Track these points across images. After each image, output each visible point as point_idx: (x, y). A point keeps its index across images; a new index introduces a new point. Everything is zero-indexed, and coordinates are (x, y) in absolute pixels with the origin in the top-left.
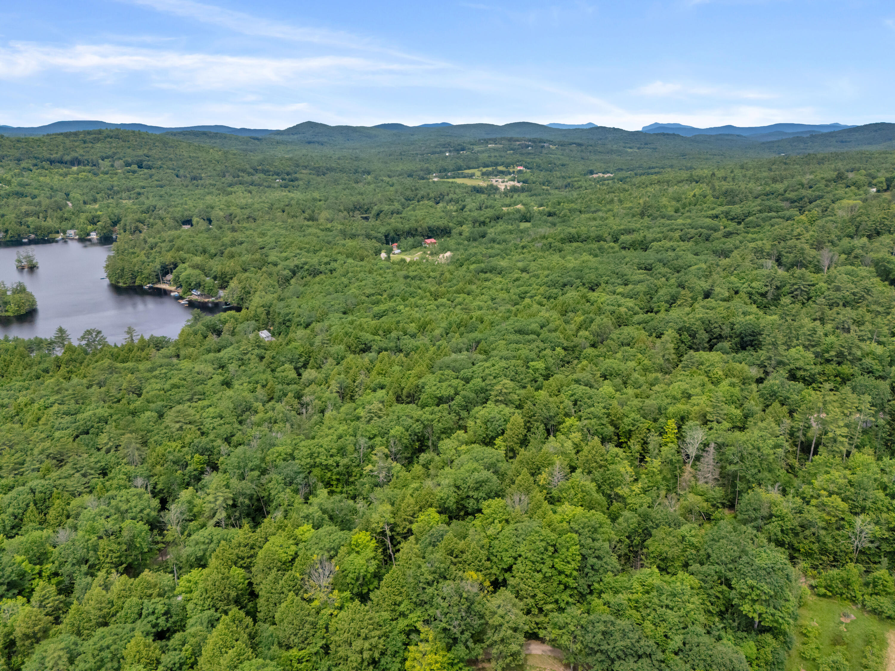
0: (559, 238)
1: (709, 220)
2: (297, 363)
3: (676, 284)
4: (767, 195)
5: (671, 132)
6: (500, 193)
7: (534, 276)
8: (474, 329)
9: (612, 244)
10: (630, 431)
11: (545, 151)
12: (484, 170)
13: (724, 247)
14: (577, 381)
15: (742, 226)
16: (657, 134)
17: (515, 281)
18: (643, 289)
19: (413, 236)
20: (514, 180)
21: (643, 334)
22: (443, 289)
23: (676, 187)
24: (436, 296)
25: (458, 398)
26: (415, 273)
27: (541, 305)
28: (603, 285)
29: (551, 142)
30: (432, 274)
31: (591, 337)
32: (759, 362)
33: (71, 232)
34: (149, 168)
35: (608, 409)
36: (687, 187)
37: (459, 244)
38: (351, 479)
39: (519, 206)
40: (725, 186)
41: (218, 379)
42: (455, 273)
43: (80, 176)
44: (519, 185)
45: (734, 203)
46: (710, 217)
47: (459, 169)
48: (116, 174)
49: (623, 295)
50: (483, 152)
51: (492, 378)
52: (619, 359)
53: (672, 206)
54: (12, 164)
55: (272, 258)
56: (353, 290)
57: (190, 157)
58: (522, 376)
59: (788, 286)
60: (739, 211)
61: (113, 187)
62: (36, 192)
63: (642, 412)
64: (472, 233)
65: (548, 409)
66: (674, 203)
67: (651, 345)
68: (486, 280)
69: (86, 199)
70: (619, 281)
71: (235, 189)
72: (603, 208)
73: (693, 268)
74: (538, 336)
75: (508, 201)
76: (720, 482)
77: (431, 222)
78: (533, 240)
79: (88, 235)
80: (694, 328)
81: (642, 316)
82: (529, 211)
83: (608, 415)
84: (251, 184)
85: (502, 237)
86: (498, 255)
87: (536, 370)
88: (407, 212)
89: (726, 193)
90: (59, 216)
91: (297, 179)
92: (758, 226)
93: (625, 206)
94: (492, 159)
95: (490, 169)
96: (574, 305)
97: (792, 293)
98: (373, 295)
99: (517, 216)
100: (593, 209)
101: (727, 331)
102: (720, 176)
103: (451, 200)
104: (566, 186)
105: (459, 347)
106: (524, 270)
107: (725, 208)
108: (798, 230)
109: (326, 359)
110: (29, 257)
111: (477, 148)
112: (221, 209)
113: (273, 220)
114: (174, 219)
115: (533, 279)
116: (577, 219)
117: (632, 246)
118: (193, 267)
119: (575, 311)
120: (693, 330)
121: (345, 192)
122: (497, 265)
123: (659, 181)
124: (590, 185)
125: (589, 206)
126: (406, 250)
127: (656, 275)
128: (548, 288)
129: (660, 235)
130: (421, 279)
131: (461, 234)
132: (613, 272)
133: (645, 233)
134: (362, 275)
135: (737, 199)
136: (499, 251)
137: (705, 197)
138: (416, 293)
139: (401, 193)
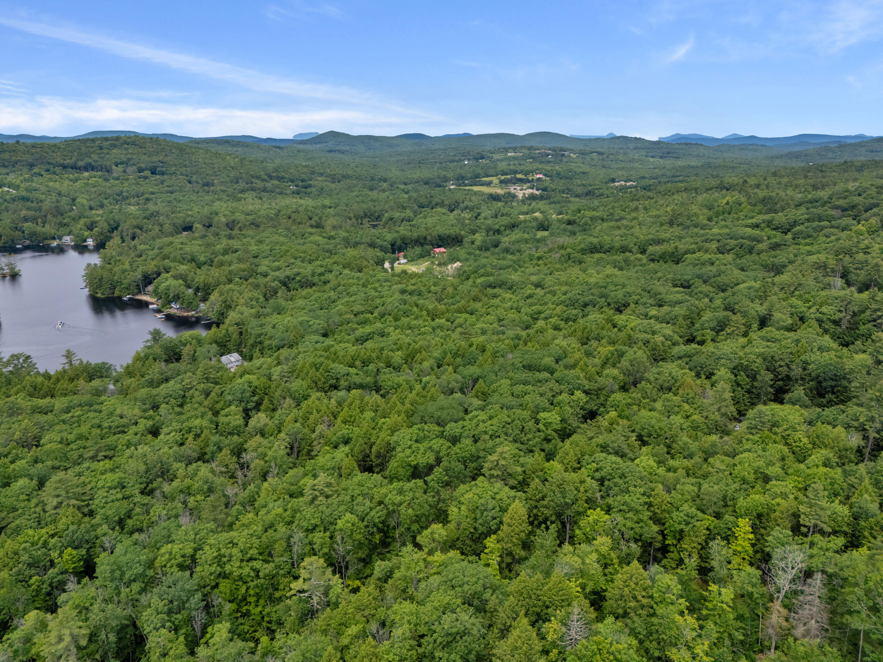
0: (579, 248)
1: (749, 230)
2: (248, 402)
3: (723, 306)
4: (810, 202)
5: (694, 142)
6: (518, 201)
7: (550, 292)
8: (472, 362)
9: (639, 256)
10: (682, 531)
11: (565, 160)
12: (503, 178)
13: (774, 260)
14: (604, 448)
15: (789, 236)
16: (680, 144)
17: (527, 298)
18: (682, 312)
19: (422, 245)
20: (532, 188)
21: (689, 377)
22: (441, 307)
23: (705, 195)
24: (433, 315)
25: (438, 471)
26: (413, 288)
27: (557, 328)
28: (632, 306)
29: (572, 151)
30: (433, 288)
31: (621, 377)
32: (856, 424)
33: (67, 239)
34: (163, 174)
35: (649, 497)
36: (717, 194)
37: (469, 254)
38: (277, 595)
39: (537, 214)
40: (761, 194)
41: (144, 424)
42: (459, 288)
43: (90, 182)
44: (538, 193)
45: (776, 212)
46: (750, 227)
47: (478, 176)
48: (127, 180)
49: (657, 319)
50: (502, 160)
51: (487, 437)
52: (660, 412)
53: (703, 215)
54: (25, 170)
55: (262, 269)
56: (340, 307)
57: (205, 163)
58: (529, 436)
59: (868, 313)
60: (784, 219)
61: (122, 192)
62: (43, 197)
63: (698, 502)
64: (484, 241)
65: (563, 493)
66: (705, 211)
67: (699, 390)
68: (495, 296)
69: (93, 204)
70: (651, 301)
71: (246, 195)
72: (627, 216)
73: (742, 286)
74: (552, 373)
75: (525, 208)
76: (829, 635)
77: (442, 230)
78: (550, 251)
79: (85, 241)
80: (754, 367)
81: (683, 348)
82: (547, 220)
83: (650, 505)
84: (263, 191)
85: (517, 246)
86: (510, 267)
87: (547, 425)
88: (418, 220)
89: (764, 201)
90: (58, 221)
91: (310, 186)
92: (809, 237)
93: (651, 214)
94: (512, 167)
95: (509, 177)
96: (599, 331)
97: (875, 320)
98: (362, 313)
99: (534, 224)
100: (617, 217)
101: (797, 371)
102: (752, 183)
103: (466, 208)
104: (587, 194)
105: (450, 386)
106: (538, 285)
107: (766, 217)
108: (866, 242)
109: (284, 398)
110: (12, 264)
111: (496, 157)
112: (225, 216)
113: (275, 227)
114: (174, 225)
115: (549, 296)
116: (599, 228)
117: (663, 258)
118: (175, 277)
119: (598, 339)
120: (752, 370)
121: (357, 199)
122: (508, 279)
123: (686, 189)
124: (612, 193)
125: (612, 214)
126: (412, 260)
127: (696, 294)
128: (565, 308)
129: (693, 246)
130: (420, 295)
131: (473, 243)
132: (644, 290)
133: (676, 244)
134: (354, 288)
135: (778, 206)
136: (511, 263)
137: (740, 205)
138: (411, 311)
139: (415, 200)
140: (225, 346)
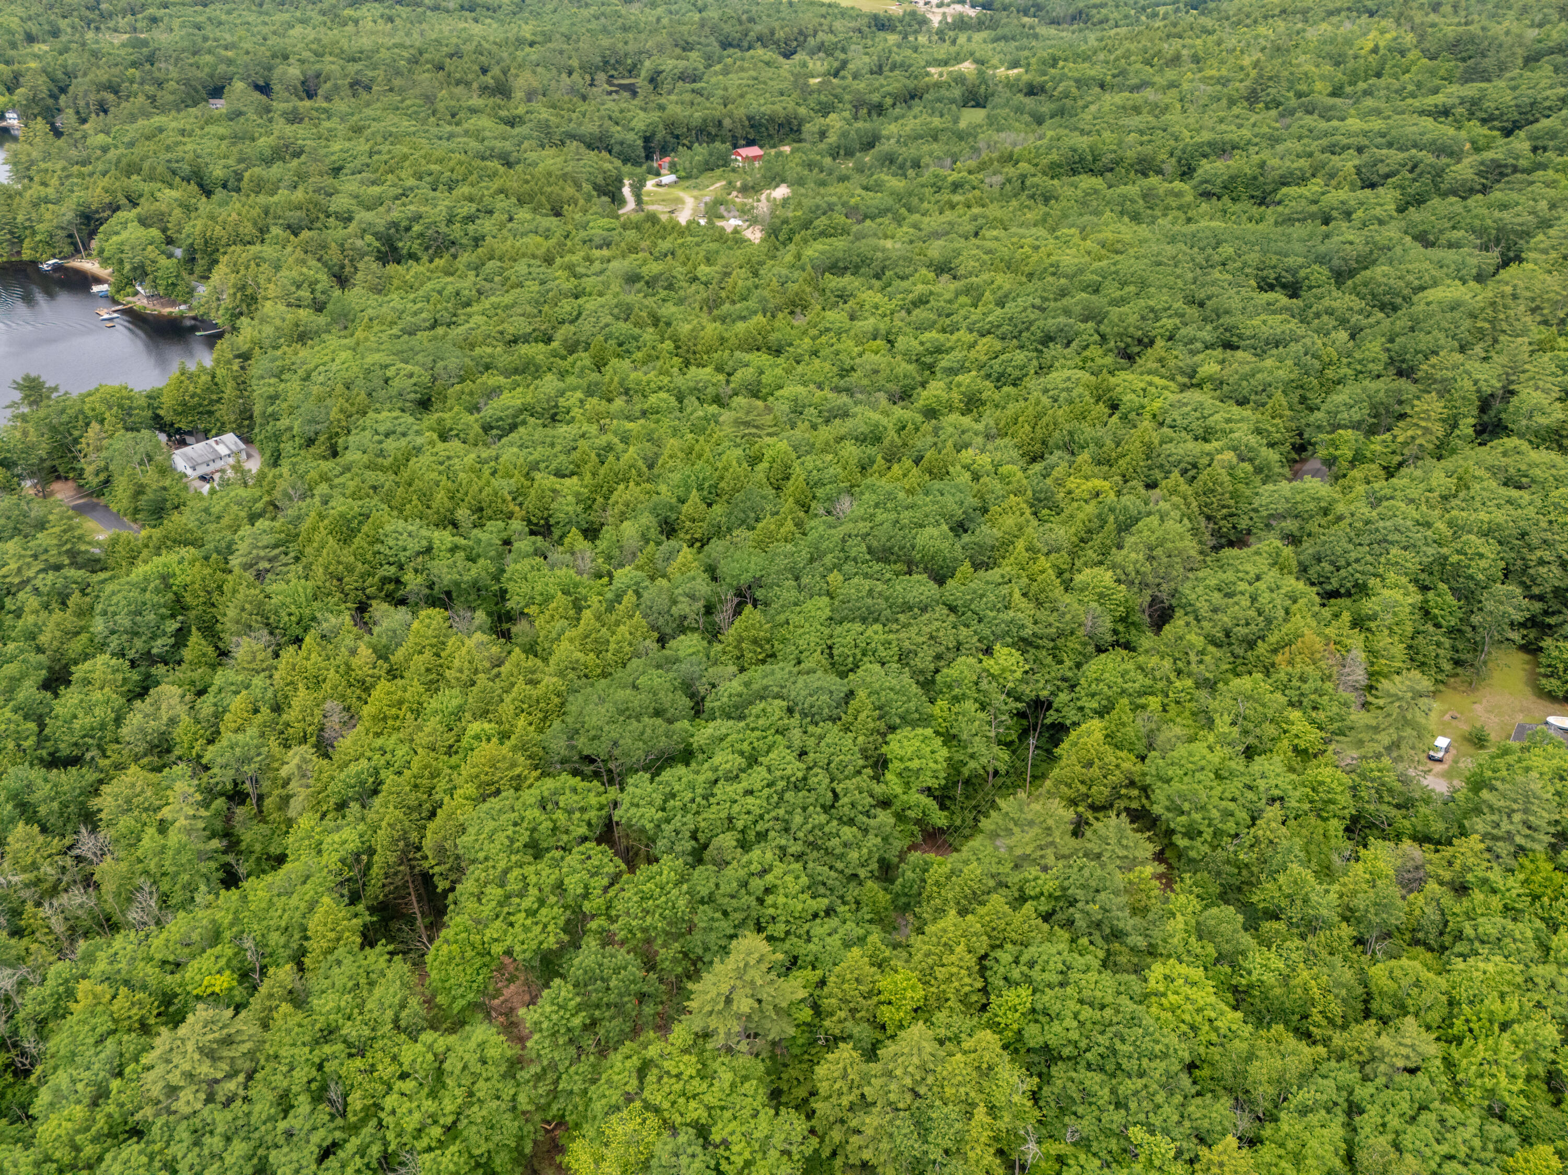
0: (1045, 161)
1: (1428, 123)
3: (1385, 357)
6: (929, 33)
8: (750, 518)
9: (1177, 183)
13: (1506, 215)
15: (1524, 143)
17: (915, 305)
18: (1283, 373)
19: (711, 139)
20: (963, 3)
23: (1324, 26)
26: (657, 267)
28: (1160, 343)
30: (702, 270)
31: (1121, 592)
36: (1348, 25)
37: (810, 166)
39: (966, 67)
40: (1446, 27)
42: (764, 270)
44: (972, 13)
45: (1486, 77)
46: (1430, 115)
49: (1218, 388)
53: (1323, 78)
55: (340, 203)
56: (476, 320)
60: (1508, 98)
64: (844, 135)
66: (1328, 68)
68: (843, 297)
70: (1207, 333)
72: (1157, 79)
75: (943, 50)
77: (758, 105)
78: (982, 167)
82: (984, 81)
85: (911, 151)
86: (887, 211)
88: (714, 79)
89: (1456, 47)
93: (1208, 73)
96: (1074, 423)
98: (525, 339)
99: (957, 92)
100: (1135, 81)
103: (821, 47)
104: (1074, 18)
106: (943, 268)
107: (1471, 90)
109: (249, 627)
112: (301, 62)
113: (398, 93)
114: (188, 83)
115: (965, 302)
116: (1093, 108)
117: (1230, 189)
118: (143, 222)
119: (1071, 447)
120: (1470, 577)
121: (594, 25)
122: (876, 249)
123: (1284, 11)
124: (1126, 17)
125: (1123, 73)
126: (688, 177)
127: (1318, 315)
128: (998, 345)
129: (1303, 163)
130: (670, 287)
131: (823, 134)
132: (1191, 301)
133: (1262, 156)
134: (521, 267)
135: (1489, 63)
136: (890, 201)
137: (1403, 53)
138: (636, 339)
139: (714, 30)
140: (210, 413)
